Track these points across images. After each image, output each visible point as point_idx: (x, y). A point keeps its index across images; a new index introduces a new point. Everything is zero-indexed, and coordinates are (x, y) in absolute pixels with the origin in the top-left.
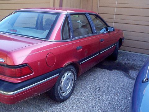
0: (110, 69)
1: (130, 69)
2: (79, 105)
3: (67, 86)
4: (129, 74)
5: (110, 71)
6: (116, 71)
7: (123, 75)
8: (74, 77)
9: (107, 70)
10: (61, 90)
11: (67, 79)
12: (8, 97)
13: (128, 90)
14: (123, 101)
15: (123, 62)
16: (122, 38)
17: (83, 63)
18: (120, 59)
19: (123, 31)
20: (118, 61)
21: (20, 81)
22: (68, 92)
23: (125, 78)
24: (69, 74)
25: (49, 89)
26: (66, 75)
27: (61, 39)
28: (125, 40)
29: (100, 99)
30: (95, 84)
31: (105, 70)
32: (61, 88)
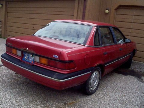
0: (125, 74)
1: (142, 76)
2: (104, 98)
3: (94, 83)
4: (141, 79)
5: (125, 76)
6: (130, 76)
7: (137, 80)
8: (100, 76)
9: (123, 75)
10: (90, 85)
11: (95, 77)
12: (59, 83)
13: (142, 91)
14: (138, 98)
15: (136, 70)
16: (135, 49)
17: (108, 65)
18: (132, 67)
19: (137, 44)
20: (131, 69)
21: (67, 73)
22: (95, 88)
23: (139, 82)
24: (97, 73)
25: (83, 82)
26: (94, 74)
27: (94, 45)
28: (138, 51)
29: (119, 95)
30: (114, 84)
31: (121, 75)
32: (90, 84)
